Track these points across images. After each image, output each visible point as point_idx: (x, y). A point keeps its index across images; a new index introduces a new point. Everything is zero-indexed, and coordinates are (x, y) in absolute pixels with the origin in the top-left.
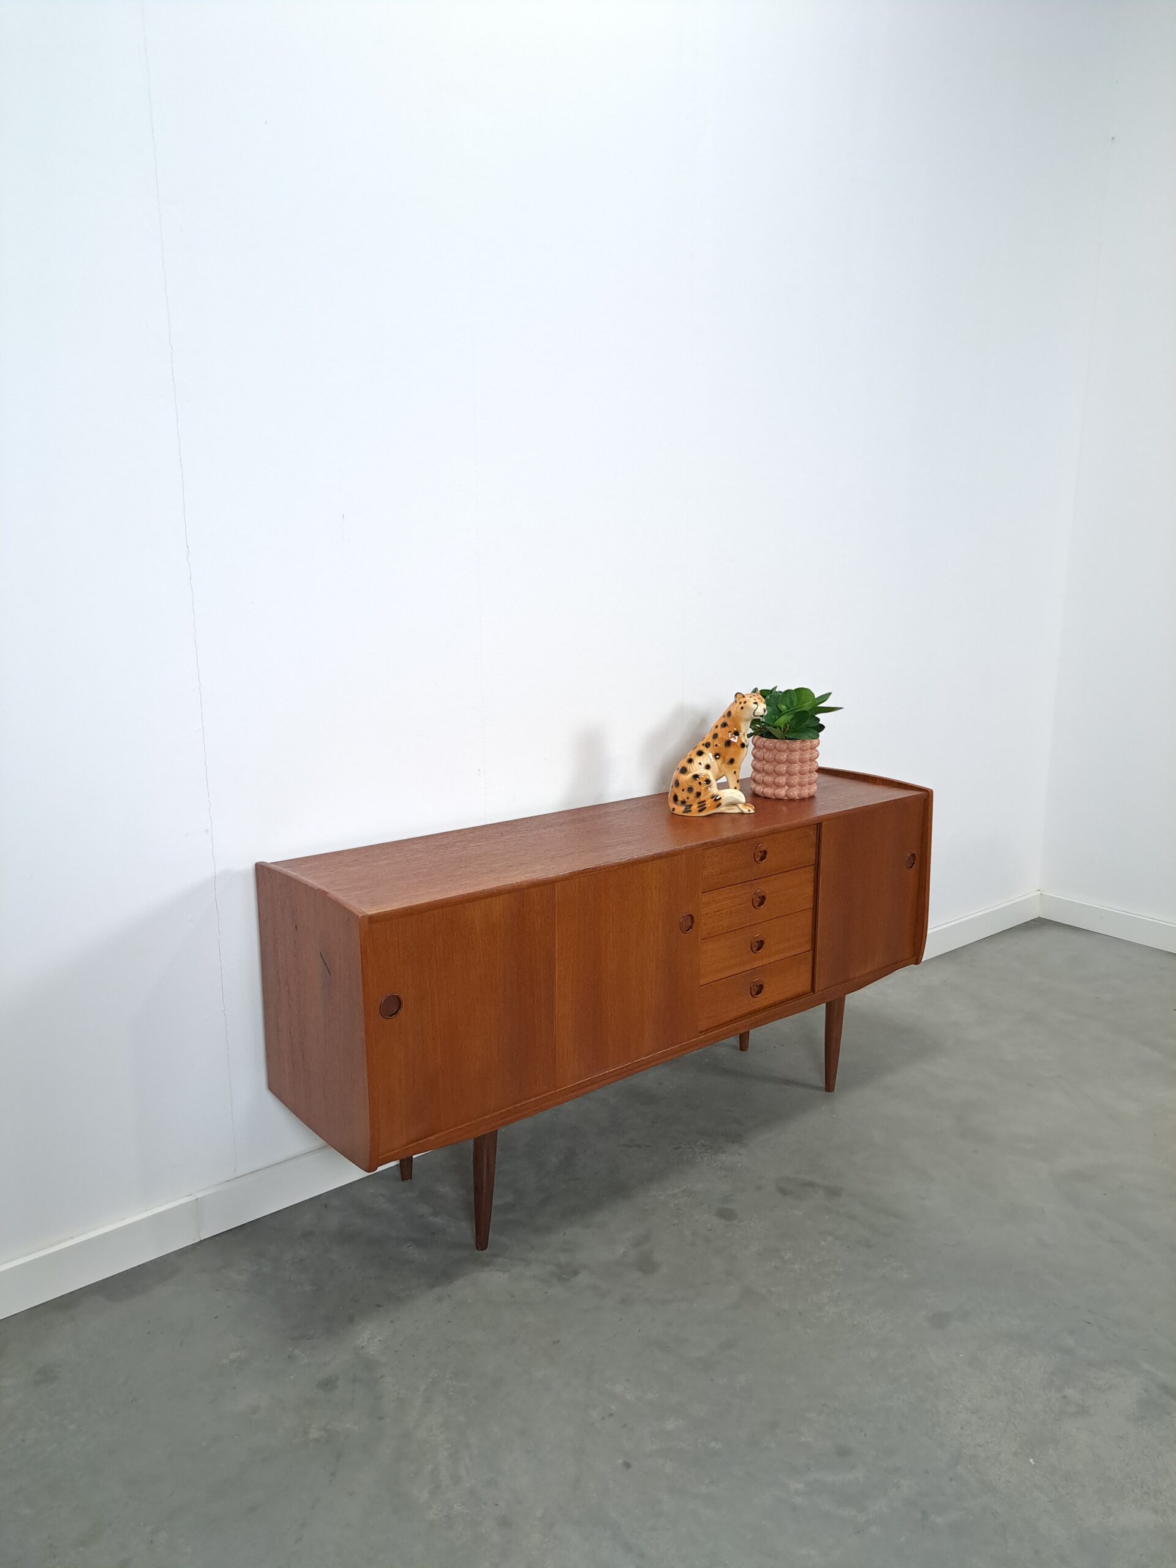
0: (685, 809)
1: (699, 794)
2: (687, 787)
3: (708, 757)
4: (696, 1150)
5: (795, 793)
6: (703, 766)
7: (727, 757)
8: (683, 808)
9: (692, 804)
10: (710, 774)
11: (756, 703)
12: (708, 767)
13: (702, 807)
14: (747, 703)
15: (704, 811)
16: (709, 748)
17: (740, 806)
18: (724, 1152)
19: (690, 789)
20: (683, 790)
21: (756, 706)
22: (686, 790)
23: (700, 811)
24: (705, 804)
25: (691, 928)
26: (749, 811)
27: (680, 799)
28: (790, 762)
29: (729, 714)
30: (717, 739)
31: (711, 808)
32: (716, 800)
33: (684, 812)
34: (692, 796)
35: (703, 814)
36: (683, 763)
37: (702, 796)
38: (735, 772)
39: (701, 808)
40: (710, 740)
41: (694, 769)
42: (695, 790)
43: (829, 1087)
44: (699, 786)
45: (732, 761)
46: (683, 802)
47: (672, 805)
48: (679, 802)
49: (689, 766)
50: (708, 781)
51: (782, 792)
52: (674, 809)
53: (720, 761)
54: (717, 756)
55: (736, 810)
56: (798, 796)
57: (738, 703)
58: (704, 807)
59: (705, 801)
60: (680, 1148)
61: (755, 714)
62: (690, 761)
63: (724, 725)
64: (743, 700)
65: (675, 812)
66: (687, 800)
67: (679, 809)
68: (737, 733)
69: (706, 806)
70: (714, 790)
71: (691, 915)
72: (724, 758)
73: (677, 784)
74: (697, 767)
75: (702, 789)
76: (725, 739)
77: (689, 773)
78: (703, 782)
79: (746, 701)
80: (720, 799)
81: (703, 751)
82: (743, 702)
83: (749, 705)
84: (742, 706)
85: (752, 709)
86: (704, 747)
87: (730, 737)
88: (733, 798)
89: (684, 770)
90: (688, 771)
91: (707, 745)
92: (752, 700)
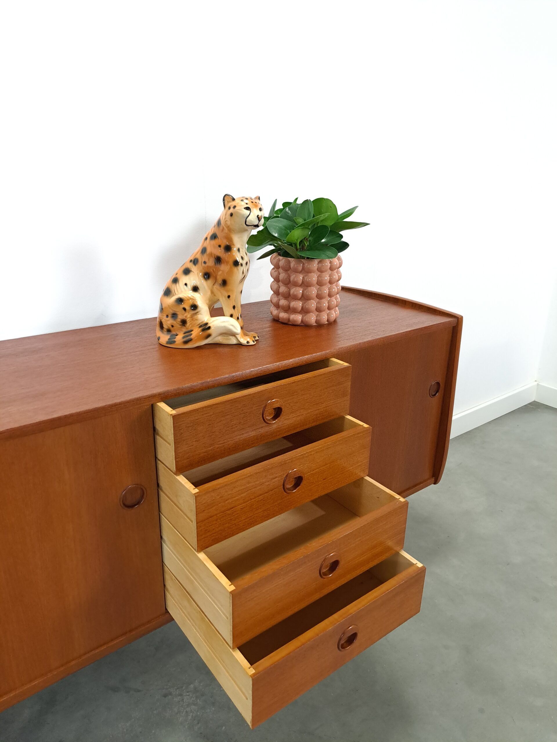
0: (169, 339)
1: (184, 322)
2: (172, 312)
3: (195, 278)
5: (312, 318)
6: (190, 286)
7: (218, 277)
9: (177, 334)
10: (198, 298)
11: (248, 208)
12: (195, 289)
13: (188, 337)
14: (236, 208)
15: (190, 343)
16: (197, 265)
17: (237, 335)
19: (175, 316)
20: (167, 316)
21: (248, 212)
22: (170, 316)
23: (186, 342)
24: (191, 334)
25: (141, 500)
27: (165, 326)
29: (219, 224)
30: (205, 255)
31: (199, 339)
32: (203, 330)
33: (167, 343)
34: (177, 323)
35: (189, 346)
36: (169, 284)
37: (188, 324)
38: (229, 297)
39: (185, 339)
40: (199, 256)
41: (179, 291)
42: (180, 317)
44: (184, 311)
45: (224, 283)
46: (168, 331)
47: (159, 333)
48: (164, 330)
49: (174, 287)
50: (194, 307)
52: (160, 338)
53: (210, 282)
54: (206, 275)
55: (231, 340)
56: (315, 322)
57: (227, 208)
58: (190, 337)
59: (192, 331)
61: (247, 224)
62: (175, 281)
63: (214, 237)
64: (233, 204)
65: (161, 341)
66: (172, 329)
67: (165, 339)
68: (228, 248)
69: (192, 336)
70: (204, 316)
72: (215, 280)
73: (161, 308)
74: (183, 290)
75: (188, 316)
76: (215, 255)
77: (174, 295)
78: (188, 308)
79: (236, 205)
80: (209, 328)
81: (190, 269)
82: (233, 206)
83: (240, 211)
84: (231, 212)
85: (243, 215)
86: (191, 264)
87: (220, 252)
88: (225, 327)
89: (168, 292)
90: (172, 293)
91: (195, 262)
92: (243, 204)
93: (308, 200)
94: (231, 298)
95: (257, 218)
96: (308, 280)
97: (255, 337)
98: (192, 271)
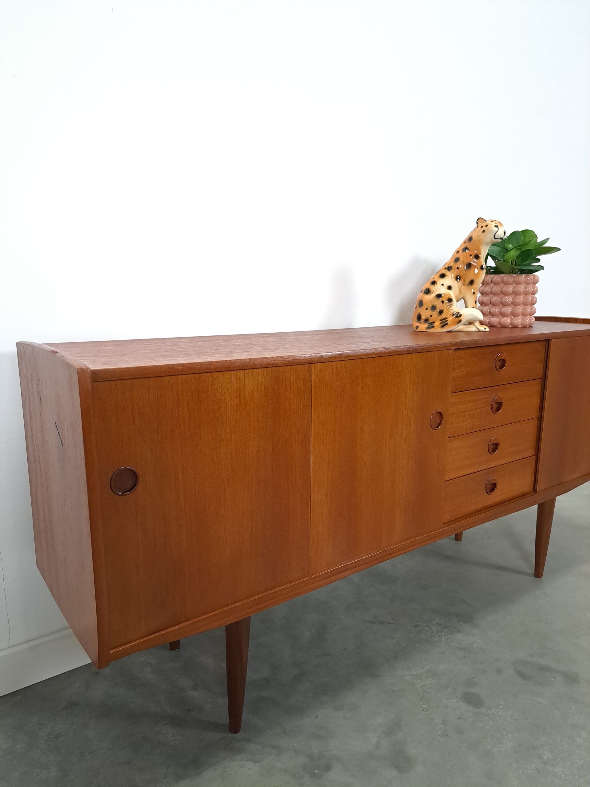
0: (428, 326)
1: (441, 312)
2: (431, 305)
3: (449, 280)
4: (433, 628)
5: (518, 321)
6: (445, 286)
7: (466, 279)
8: (426, 325)
9: (435, 321)
10: (452, 294)
11: (496, 226)
12: (449, 288)
13: (444, 323)
14: (488, 226)
15: (446, 328)
16: (451, 271)
17: (477, 324)
18: (459, 632)
19: (434, 308)
20: (427, 309)
21: (496, 229)
22: (429, 309)
23: (443, 326)
25: (440, 424)
26: (485, 329)
28: (516, 293)
29: (470, 239)
30: (458, 263)
31: (452, 324)
32: (457, 317)
33: (427, 328)
34: (435, 314)
36: (428, 285)
37: (444, 314)
38: (474, 293)
40: (452, 264)
41: (437, 290)
42: (438, 309)
43: (538, 572)
44: (442, 303)
45: (471, 283)
46: (426, 320)
47: (416, 324)
48: (422, 321)
49: (432, 288)
50: (450, 300)
51: (507, 321)
52: (417, 327)
53: (460, 283)
54: (458, 277)
55: (472, 328)
56: (521, 324)
57: (480, 227)
58: (446, 323)
59: (447, 318)
60: (419, 626)
61: (496, 237)
62: (434, 283)
63: (466, 250)
65: (419, 329)
66: (430, 318)
67: (423, 327)
68: (477, 257)
69: (447, 322)
70: (456, 307)
71: (440, 413)
72: (464, 281)
73: (421, 303)
74: (440, 288)
75: (444, 307)
76: (466, 262)
77: (433, 293)
78: (445, 301)
79: (488, 224)
80: (461, 315)
81: (446, 274)
82: (485, 225)
83: (490, 228)
84: (484, 229)
85: (493, 231)
86: (446, 270)
87: (470, 260)
88: (472, 314)
89: (428, 292)
90: (431, 292)
91: (449, 268)
92: (494, 224)
93: (516, 231)
94: (475, 294)
95: (504, 233)
96: (517, 290)
98: (446, 275)
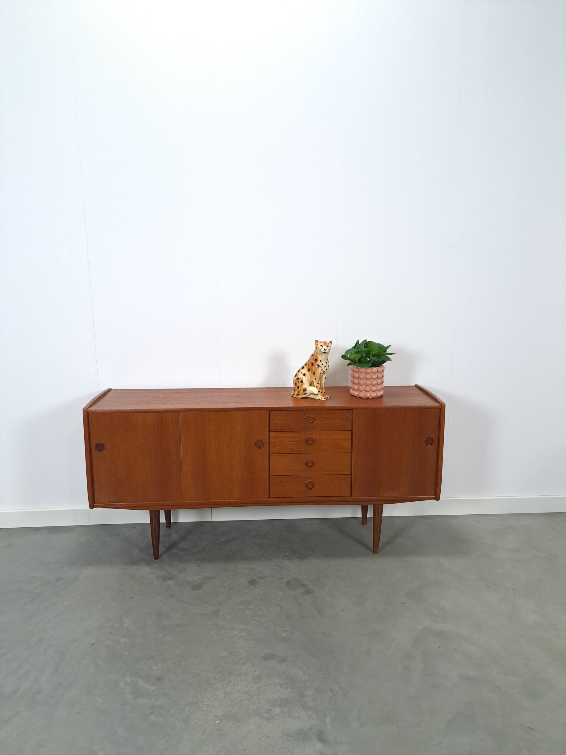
0: (294, 394)
2: (296, 383)
4: (280, 555)
6: (302, 374)
7: (313, 371)
11: (322, 346)
14: (319, 345)
15: (299, 396)
16: (306, 366)
17: (317, 395)
18: (289, 560)
21: (321, 347)
22: (295, 385)
23: (297, 395)
25: (262, 446)
30: (309, 362)
31: (302, 394)
32: (304, 391)
34: (296, 388)
35: (298, 397)
37: (299, 388)
38: (315, 379)
39: (298, 394)
40: (307, 362)
42: (297, 385)
43: (375, 550)
45: (314, 373)
47: (292, 391)
49: (298, 373)
50: (303, 382)
51: (357, 393)
54: (309, 370)
55: (317, 398)
59: (300, 391)
60: (275, 552)
61: (321, 351)
63: (313, 355)
66: (295, 390)
68: (316, 360)
69: (300, 393)
70: (305, 386)
71: (262, 441)
74: (300, 375)
75: (299, 384)
76: (311, 362)
78: (300, 382)
85: (319, 348)
87: (313, 361)
88: (312, 391)
89: (296, 375)
91: (306, 364)
95: (324, 350)
96: (360, 376)
97: (327, 398)
98: (305, 368)
